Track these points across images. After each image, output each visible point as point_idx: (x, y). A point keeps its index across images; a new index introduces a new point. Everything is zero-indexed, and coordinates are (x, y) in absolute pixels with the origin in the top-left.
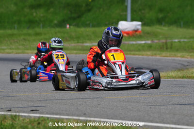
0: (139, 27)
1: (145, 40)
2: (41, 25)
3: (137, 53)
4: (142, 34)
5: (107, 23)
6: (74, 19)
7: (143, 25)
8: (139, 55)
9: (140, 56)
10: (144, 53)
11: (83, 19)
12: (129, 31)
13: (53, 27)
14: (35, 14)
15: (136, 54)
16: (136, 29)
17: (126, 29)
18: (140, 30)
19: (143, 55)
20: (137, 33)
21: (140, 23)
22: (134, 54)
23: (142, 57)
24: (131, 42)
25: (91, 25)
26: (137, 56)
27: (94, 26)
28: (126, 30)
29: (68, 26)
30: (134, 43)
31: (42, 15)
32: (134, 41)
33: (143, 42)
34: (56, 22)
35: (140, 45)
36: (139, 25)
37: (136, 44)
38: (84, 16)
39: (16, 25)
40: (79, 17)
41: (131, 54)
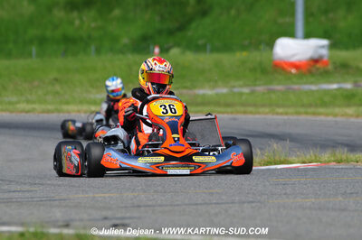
0: (324, 52)
1: (338, 83)
2: (93, 48)
3: (321, 110)
4: (330, 67)
5: (246, 42)
6: (171, 33)
7: (332, 46)
8: (327, 115)
9: (330, 118)
10: (337, 110)
11: (189, 34)
12: (300, 61)
13: (122, 52)
14: (77, 22)
15: (319, 114)
16: (316, 56)
17: (294, 55)
18: (326, 59)
19: (336, 115)
20: (318, 65)
21: (325, 42)
22: (314, 114)
23: (334, 119)
24: (307, 87)
25: (208, 47)
26: (322, 118)
27: (215, 50)
28: (294, 59)
29: (157, 50)
30: (313, 88)
31: (93, 25)
32: (312, 83)
33: (335, 86)
34: (125, 40)
35: (327, 92)
36: (323, 47)
37: (317, 91)
38: (194, 25)
39: (34, 49)
40: (182, 28)
41: (307, 113)
